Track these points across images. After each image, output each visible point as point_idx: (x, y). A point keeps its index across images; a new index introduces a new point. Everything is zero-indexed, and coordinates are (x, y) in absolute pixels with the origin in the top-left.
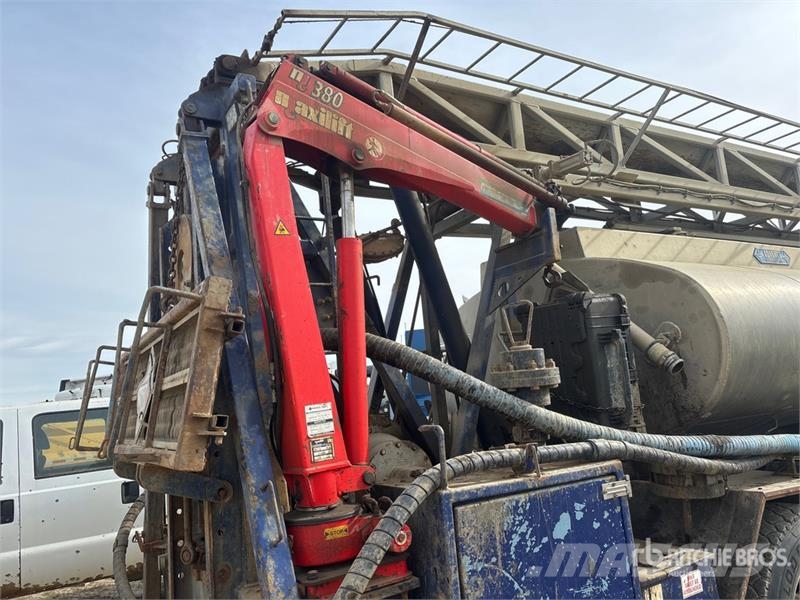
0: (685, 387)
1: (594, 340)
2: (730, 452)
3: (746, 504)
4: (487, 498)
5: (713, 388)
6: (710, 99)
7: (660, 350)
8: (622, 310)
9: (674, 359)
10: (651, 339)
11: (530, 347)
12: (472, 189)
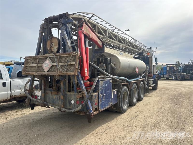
0: (115, 71)
1: (108, 64)
2: (119, 79)
3: (120, 85)
4: (102, 81)
5: (118, 71)
6: (120, 30)
7: (113, 66)
8: (111, 60)
9: (115, 67)
10: (112, 64)
11: (103, 64)
12: (97, 42)
